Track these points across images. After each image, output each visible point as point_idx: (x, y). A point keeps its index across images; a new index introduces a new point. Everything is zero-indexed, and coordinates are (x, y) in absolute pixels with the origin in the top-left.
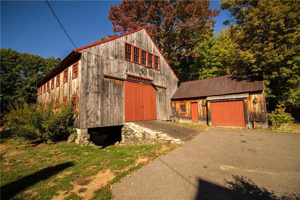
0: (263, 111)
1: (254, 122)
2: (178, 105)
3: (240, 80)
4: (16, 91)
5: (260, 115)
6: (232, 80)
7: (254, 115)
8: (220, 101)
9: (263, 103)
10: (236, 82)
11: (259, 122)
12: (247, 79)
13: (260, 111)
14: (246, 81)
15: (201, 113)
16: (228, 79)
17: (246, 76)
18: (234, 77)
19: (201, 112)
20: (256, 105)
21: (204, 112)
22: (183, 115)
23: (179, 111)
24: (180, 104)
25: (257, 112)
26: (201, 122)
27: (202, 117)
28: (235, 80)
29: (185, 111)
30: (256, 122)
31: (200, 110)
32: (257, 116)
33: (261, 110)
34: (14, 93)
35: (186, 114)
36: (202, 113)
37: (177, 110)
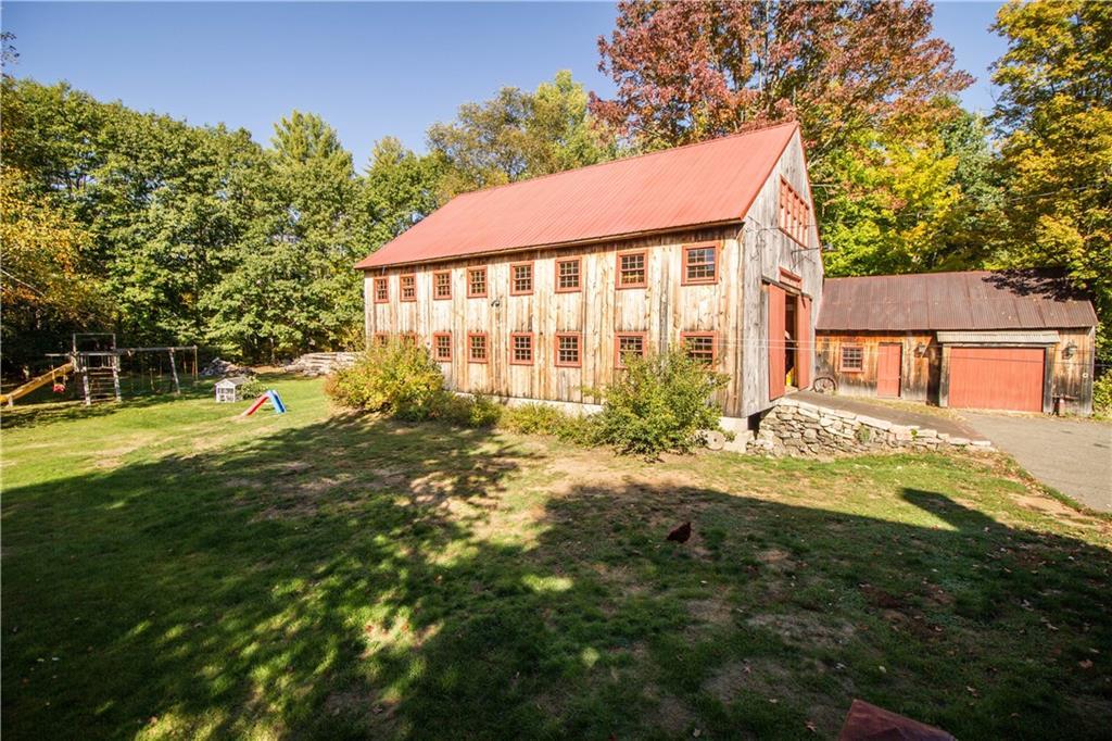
0: (1085, 375)
1: (1062, 401)
2: (836, 347)
3: (1023, 290)
4: (117, 261)
5: (1076, 385)
6: (998, 287)
7: (1062, 384)
8: (982, 346)
9: (1087, 357)
10: (1015, 296)
11: (1071, 400)
12: (1042, 291)
13: (1077, 374)
14: (1042, 295)
15: (909, 373)
16: (983, 284)
17: (1037, 281)
18: (1001, 280)
19: (909, 369)
20: (1070, 361)
21: (920, 370)
22: (850, 375)
23: (837, 363)
24: (844, 345)
25: (1070, 378)
26: (909, 397)
27: (911, 384)
28: (1007, 289)
29: (861, 366)
30: (1065, 399)
31: (909, 364)
32: (1068, 387)
33: (1081, 373)
34: (110, 270)
35: (863, 373)
36: (913, 374)
37: (830, 361)
